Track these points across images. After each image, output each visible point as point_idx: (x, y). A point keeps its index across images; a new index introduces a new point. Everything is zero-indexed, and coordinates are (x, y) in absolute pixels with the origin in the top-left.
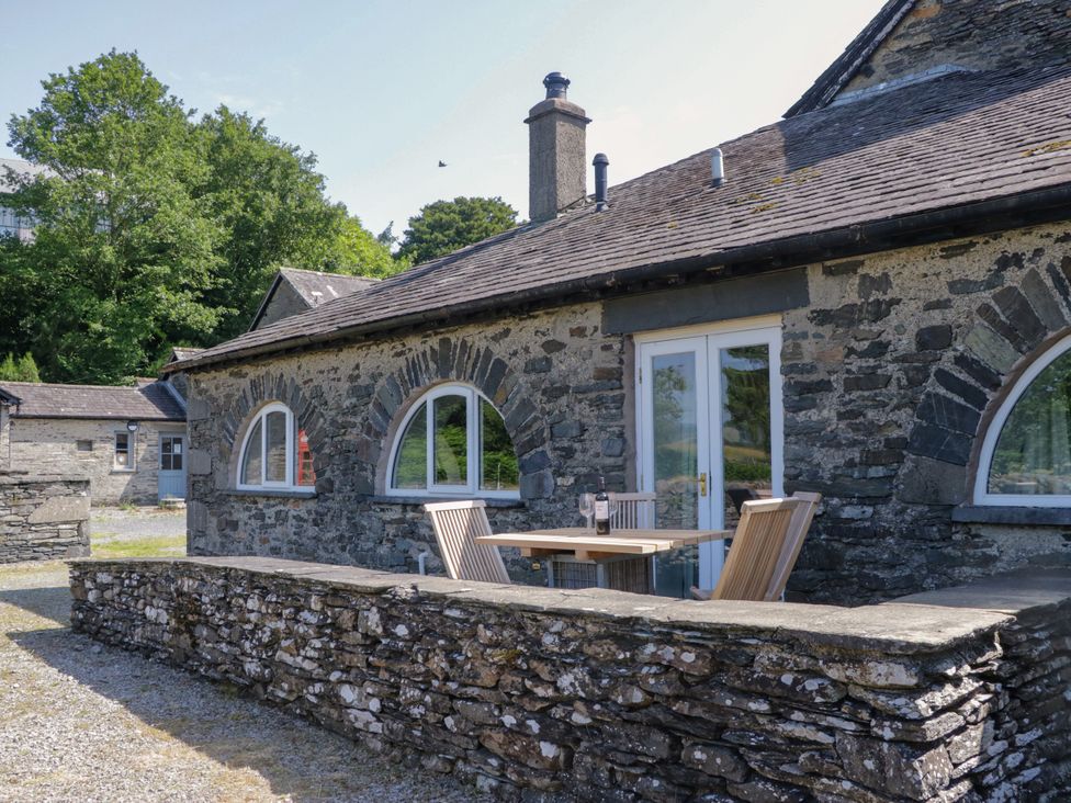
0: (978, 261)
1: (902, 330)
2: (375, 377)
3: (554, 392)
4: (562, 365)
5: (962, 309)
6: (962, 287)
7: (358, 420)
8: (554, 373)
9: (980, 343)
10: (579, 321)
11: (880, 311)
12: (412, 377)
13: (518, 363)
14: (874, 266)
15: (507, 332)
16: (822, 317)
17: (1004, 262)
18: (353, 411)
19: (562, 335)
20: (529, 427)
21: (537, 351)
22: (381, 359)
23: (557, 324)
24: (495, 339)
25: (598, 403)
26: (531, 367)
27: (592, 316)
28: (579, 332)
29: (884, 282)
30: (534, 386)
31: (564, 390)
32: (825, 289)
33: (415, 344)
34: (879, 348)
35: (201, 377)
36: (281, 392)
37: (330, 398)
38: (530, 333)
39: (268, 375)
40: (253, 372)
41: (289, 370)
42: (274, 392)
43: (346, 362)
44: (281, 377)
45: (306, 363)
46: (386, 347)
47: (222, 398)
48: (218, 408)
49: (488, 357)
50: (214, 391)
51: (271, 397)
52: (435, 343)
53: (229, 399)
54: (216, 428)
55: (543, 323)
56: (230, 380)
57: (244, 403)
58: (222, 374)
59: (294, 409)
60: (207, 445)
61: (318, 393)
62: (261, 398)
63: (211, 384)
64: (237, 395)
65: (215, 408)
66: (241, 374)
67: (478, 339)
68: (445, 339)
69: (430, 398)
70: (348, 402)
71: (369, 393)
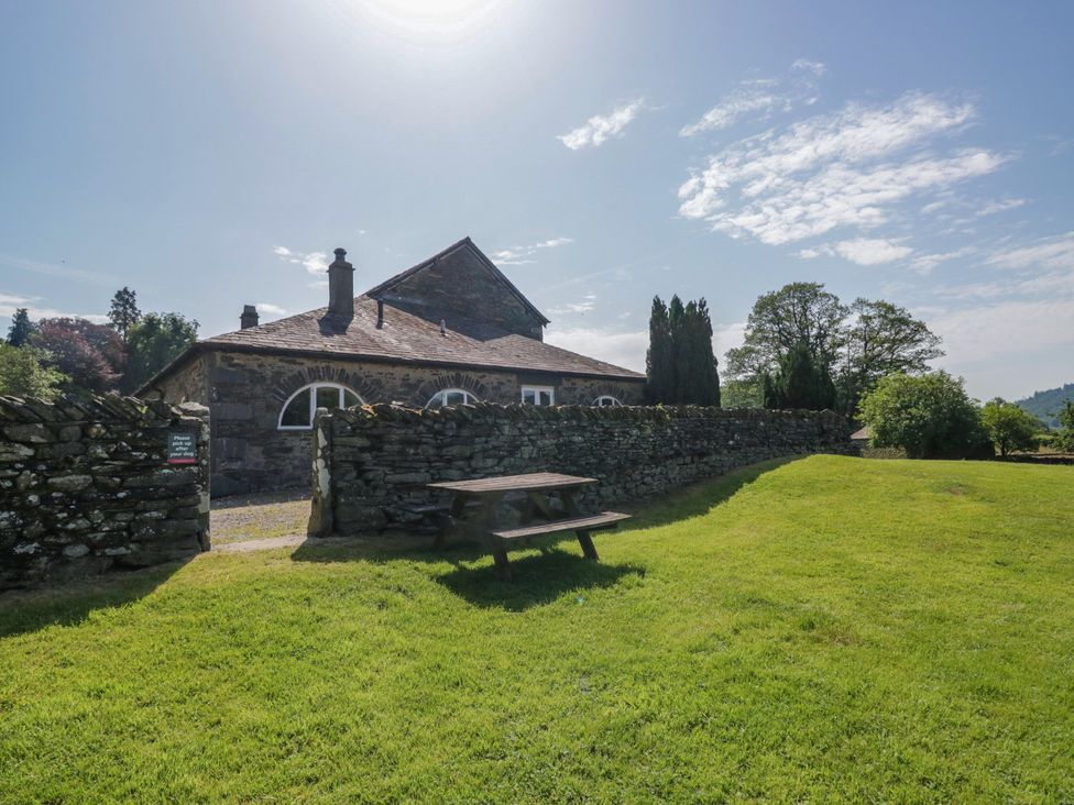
0: (588, 384)
1: (578, 393)
2: (420, 381)
3: (503, 397)
4: (504, 389)
5: (586, 392)
6: (587, 388)
7: (409, 397)
8: (502, 391)
10: (509, 377)
11: (575, 389)
12: (442, 385)
13: (490, 386)
14: (573, 380)
15: (485, 375)
16: (565, 389)
17: (592, 385)
18: (406, 393)
19: (504, 381)
21: (495, 384)
22: (427, 375)
23: (503, 378)
24: (481, 377)
26: (494, 388)
27: (514, 377)
28: (509, 381)
29: (575, 383)
30: (495, 395)
31: (506, 397)
32: (566, 384)
33: (444, 373)
34: (574, 397)
35: (233, 355)
36: (343, 379)
37: (388, 386)
38: (493, 379)
39: (328, 368)
40: (309, 364)
41: (350, 368)
42: (336, 377)
43: (400, 372)
44: (343, 370)
45: (366, 367)
46: (427, 371)
47: (269, 373)
48: (263, 378)
49: (477, 382)
50: (256, 368)
51: (331, 379)
52: (453, 373)
53: (278, 374)
54: (259, 390)
55: (498, 376)
56: (280, 364)
57: (299, 380)
58: (270, 360)
59: (356, 388)
60: (245, 400)
61: (378, 382)
62: (321, 379)
63: (252, 362)
64: (290, 374)
65: (256, 378)
66: (294, 363)
67: (473, 376)
68: (458, 373)
69: (446, 392)
70: (401, 389)
71: (415, 386)
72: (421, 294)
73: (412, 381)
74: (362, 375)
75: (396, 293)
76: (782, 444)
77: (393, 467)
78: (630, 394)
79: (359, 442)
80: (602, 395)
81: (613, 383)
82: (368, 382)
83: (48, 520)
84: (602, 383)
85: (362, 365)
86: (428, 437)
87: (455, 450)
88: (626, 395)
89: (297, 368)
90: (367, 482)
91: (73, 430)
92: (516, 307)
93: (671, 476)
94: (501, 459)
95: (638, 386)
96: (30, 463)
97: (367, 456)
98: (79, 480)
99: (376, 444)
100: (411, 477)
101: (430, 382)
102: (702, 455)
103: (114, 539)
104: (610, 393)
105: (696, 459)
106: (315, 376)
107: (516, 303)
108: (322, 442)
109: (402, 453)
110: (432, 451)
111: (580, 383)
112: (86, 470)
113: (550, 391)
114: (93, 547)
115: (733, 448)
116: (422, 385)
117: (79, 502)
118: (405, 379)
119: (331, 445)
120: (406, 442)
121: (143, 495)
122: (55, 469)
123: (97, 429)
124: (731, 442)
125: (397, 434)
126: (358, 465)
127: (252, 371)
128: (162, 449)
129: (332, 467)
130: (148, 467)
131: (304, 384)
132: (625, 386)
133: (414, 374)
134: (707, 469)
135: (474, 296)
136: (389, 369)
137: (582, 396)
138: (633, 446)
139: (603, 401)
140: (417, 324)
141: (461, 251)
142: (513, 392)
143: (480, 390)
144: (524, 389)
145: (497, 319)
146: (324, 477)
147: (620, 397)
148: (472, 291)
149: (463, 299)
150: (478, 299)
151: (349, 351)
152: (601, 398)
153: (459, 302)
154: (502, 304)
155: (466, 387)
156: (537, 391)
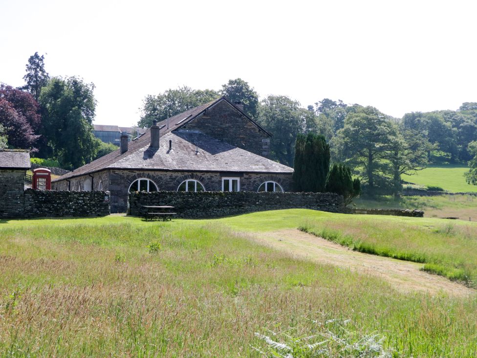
0: (258, 176)
1: (252, 180)
2: (176, 177)
3: (212, 182)
4: (213, 179)
5: (257, 179)
6: (257, 177)
7: (172, 183)
9: (259, 182)
10: (216, 174)
11: (251, 178)
12: (186, 178)
13: (206, 178)
14: (250, 175)
15: (204, 174)
16: (245, 178)
17: (261, 176)
18: (171, 181)
19: (214, 176)
20: (208, 186)
21: (209, 177)
22: (179, 174)
23: (213, 175)
25: (218, 184)
26: (208, 179)
27: (218, 174)
28: (216, 176)
29: (251, 176)
30: (209, 181)
31: (214, 182)
33: (186, 174)
34: (250, 182)
35: (116, 171)
36: (149, 177)
37: (164, 179)
38: (208, 175)
39: (144, 173)
40: (138, 172)
41: (151, 173)
43: (169, 174)
44: (149, 174)
45: (157, 173)
46: (180, 173)
47: (125, 176)
48: (124, 178)
49: (201, 177)
50: (122, 174)
51: (145, 177)
52: (190, 174)
53: (128, 176)
54: (122, 181)
55: (210, 174)
56: (129, 173)
57: (135, 178)
58: (126, 171)
59: (153, 180)
60: (118, 185)
61: (160, 178)
62: (141, 177)
63: (120, 173)
64: (132, 176)
65: (122, 177)
66: (133, 172)
67: (199, 174)
68: (193, 173)
69: (187, 181)
70: (169, 180)
71: (175, 179)
72: (198, 128)
73: (173, 177)
74: (155, 175)
75: (186, 129)
77: (142, 204)
78: (284, 180)
79: (135, 198)
80: (266, 180)
81: (274, 175)
82: (157, 178)
83: (90, 208)
84: (267, 175)
85: (155, 172)
86: (149, 198)
87: (154, 201)
88: (282, 181)
89: (134, 174)
90: (137, 206)
91: (93, 195)
92: (253, 129)
93: (225, 211)
94: (167, 203)
96: (88, 200)
97: (137, 201)
98: (94, 202)
99: (139, 199)
101: (181, 177)
102: (240, 206)
103: (98, 211)
104: (272, 180)
105: (237, 207)
106: (140, 176)
107: (253, 126)
108: (129, 198)
109: (143, 201)
110: (150, 201)
111: (253, 176)
113: (238, 179)
114: (95, 212)
115: (258, 205)
116: (177, 178)
117: (94, 206)
118: (171, 176)
120: (144, 199)
121: (101, 205)
122: (91, 201)
123: (96, 195)
124: (257, 203)
125: (143, 197)
126: (135, 203)
127: (121, 175)
128: (104, 198)
129: (130, 203)
130: (102, 201)
131: (136, 179)
132: (282, 177)
133: (175, 175)
134: (242, 210)
135: (227, 125)
136: (165, 173)
137: (255, 181)
138: (210, 202)
139: (268, 183)
140: (187, 148)
141: (220, 103)
142: (217, 181)
143: (202, 180)
144: (223, 179)
145: (241, 136)
146: (129, 205)
147: (278, 182)
148: (227, 123)
149: (221, 128)
150: (229, 127)
151: (150, 167)
152: (266, 183)
153: (219, 129)
154: (244, 128)
155: (196, 179)
156: (231, 179)
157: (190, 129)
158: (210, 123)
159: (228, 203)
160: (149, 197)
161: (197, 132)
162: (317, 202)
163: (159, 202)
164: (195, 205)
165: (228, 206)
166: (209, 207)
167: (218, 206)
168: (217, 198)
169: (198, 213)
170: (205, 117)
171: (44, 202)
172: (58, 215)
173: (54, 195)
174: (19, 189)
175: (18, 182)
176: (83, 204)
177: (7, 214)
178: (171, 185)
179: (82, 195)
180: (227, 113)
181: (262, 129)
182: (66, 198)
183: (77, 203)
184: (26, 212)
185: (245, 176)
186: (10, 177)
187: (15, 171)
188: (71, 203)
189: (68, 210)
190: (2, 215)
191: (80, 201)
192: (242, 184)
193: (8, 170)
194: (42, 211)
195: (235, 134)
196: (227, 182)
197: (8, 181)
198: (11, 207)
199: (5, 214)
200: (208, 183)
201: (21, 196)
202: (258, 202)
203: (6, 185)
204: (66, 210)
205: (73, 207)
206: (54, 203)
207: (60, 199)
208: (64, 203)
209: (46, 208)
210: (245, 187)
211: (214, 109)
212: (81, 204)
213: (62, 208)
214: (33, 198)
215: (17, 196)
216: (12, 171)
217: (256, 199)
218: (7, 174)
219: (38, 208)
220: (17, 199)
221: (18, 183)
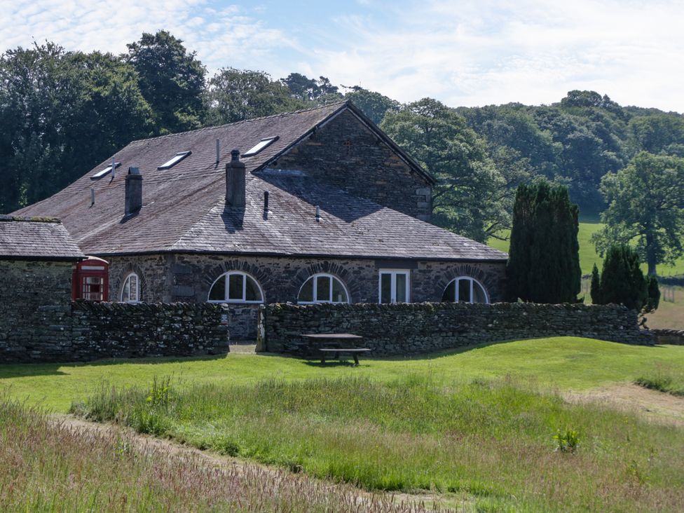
0: (444, 266)
1: (433, 275)
2: (297, 268)
3: (362, 279)
4: (363, 273)
5: (442, 273)
6: (442, 270)
7: (290, 281)
8: (362, 275)
9: (444, 279)
10: (368, 264)
11: (430, 271)
12: (314, 270)
13: (351, 271)
14: (429, 264)
15: (347, 263)
16: (420, 271)
17: (448, 267)
18: (287, 278)
19: (364, 266)
20: (354, 287)
21: (356, 269)
22: (302, 264)
23: (363, 264)
24: (344, 264)
25: (373, 283)
26: (354, 272)
27: (372, 263)
28: (369, 266)
29: (431, 267)
30: (356, 277)
31: (365, 279)
33: (315, 262)
34: (429, 278)
35: (185, 256)
36: (246, 268)
37: (275, 273)
38: (354, 265)
39: (237, 261)
40: (225, 259)
41: (251, 261)
42: (241, 268)
43: (283, 262)
44: (246, 263)
45: (262, 260)
46: (303, 260)
47: (203, 267)
48: (200, 270)
49: (341, 268)
50: (196, 263)
51: (238, 269)
52: (323, 262)
53: (208, 267)
54: (197, 277)
55: (358, 262)
56: (209, 260)
57: (220, 270)
58: (204, 258)
59: (254, 275)
60: (190, 284)
61: (268, 270)
62: (232, 269)
63: (193, 260)
64: (215, 267)
65: (197, 270)
66: (217, 259)
67: (338, 263)
68: (326, 261)
69: (316, 276)
70: (284, 275)
71: (294, 272)
72: (300, 164)
73: (292, 269)
74: (258, 266)
75: (276, 166)
76: (545, 327)
77: (288, 328)
78: (490, 275)
79: (275, 318)
80: (459, 275)
81: (472, 265)
82: (262, 271)
83: (195, 337)
84: (459, 265)
85: (259, 259)
86: (301, 317)
87: (312, 323)
88: (485, 276)
89: (219, 262)
90: (278, 334)
91: (200, 313)
92: (400, 167)
93: (435, 342)
94: (333, 327)
95: (500, 267)
96: (192, 322)
97: (278, 324)
98: (201, 327)
99: (282, 319)
100: (294, 333)
101: (305, 269)
102: (461, 332)
103: (210, 344)
104: (468, 274)
105: (456, 334)
106: (229, 266)
107: (401, 163)
108: (262, 318)
109: (291, 323)
110: (302, 323)
111: (435, 266)
112: (202, 325)
113: (407, 272)
114: (204, 347)
115: (491, 329)
116: (299, 271)
117: (201, 333)
118: (287, 267)
119: (265, 319)
120: (292, 319)
121: (215, 333)
122: (197, 324)
123: (205, 313)
124: (490, 325)
125: (289, 315)
126: (275, 327)
127: (194, 266)
128: (219, 319)
129: (266, 327)
130: (216, 324)
131: (223, 272)
132: (486, 268)
133: (294, 264)
134: (465, 340)
135: (353, 160)
136: (276, 261)
137: (437, 277)
138: (408, 325)
139: (461, 281)
140: (296, 208)
141: (341, 114)
142: (370, 276)
143: (343, 274)
144: (382, 272)
145: (378, 183)
146: (263, 331)
147: (479, 278)
148: (352, 156)
149: (342, 166)
150: (357, 163)
151: (249, 249)
152: (457, 279)
153: (338, 168)
154: (384, 166)
155: (333, 272)
156: (393, 273)
157: (284, 166)
158: (321, 156)
159: (440, 325)
160: (302, 314)
161: (297, 173)
162: (592, 323)
163: (319, 326)
164: (382, 331)
165: (441, 331)
166: (408, 334)
167: (421, 331)
168: (420, 317)
169: (387, 347)
170: (314, 144)
171: (110, 328)
172: (134, 353)
173: (129, 314)
174: (62, 300)
175: (60, 286)
176: (183, 330)
177: (39, 352)
178: (287, 285)
179: (180, 312)
180: (352, 136)
181: (418, 169)
182: (151, 320)
183: (170, 328)
184: (76, 349)
185: (421, 267)
186: (45, 277)
187: (54, 264)
188: (159, 330)
189: (153, 344)
190: (29, 355)
191: (176, 325)
192: (415, 283)
193: (39, 262)
194: (105, 345)
195: (368, 179)
196: (387, 278)
197: (40, 285)
198: (47, 338)
199: (35, 352)
200: (353, 282)
201: (66, 315)
202: (492, 323)
203: (36, 294)
204: (150, 343)
205: (164, 337)
206: (128, 330)
207: (139, 321)
208: (147, 328)
209: (113, 339)
210: (420, 288)
211: (328, 126)
212: (178, 330)
213: (143, 340)
214: (88, 319)
215: (57, 314)
216: (49, 264)
217: (487, 318)
218: (39, 271)
219: (97, 339)
220: (57, 322)
221: (60, 289)
